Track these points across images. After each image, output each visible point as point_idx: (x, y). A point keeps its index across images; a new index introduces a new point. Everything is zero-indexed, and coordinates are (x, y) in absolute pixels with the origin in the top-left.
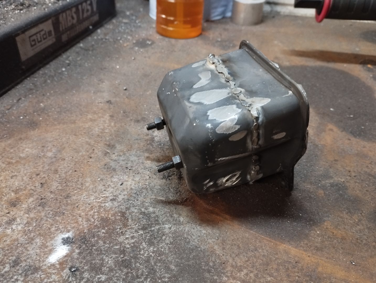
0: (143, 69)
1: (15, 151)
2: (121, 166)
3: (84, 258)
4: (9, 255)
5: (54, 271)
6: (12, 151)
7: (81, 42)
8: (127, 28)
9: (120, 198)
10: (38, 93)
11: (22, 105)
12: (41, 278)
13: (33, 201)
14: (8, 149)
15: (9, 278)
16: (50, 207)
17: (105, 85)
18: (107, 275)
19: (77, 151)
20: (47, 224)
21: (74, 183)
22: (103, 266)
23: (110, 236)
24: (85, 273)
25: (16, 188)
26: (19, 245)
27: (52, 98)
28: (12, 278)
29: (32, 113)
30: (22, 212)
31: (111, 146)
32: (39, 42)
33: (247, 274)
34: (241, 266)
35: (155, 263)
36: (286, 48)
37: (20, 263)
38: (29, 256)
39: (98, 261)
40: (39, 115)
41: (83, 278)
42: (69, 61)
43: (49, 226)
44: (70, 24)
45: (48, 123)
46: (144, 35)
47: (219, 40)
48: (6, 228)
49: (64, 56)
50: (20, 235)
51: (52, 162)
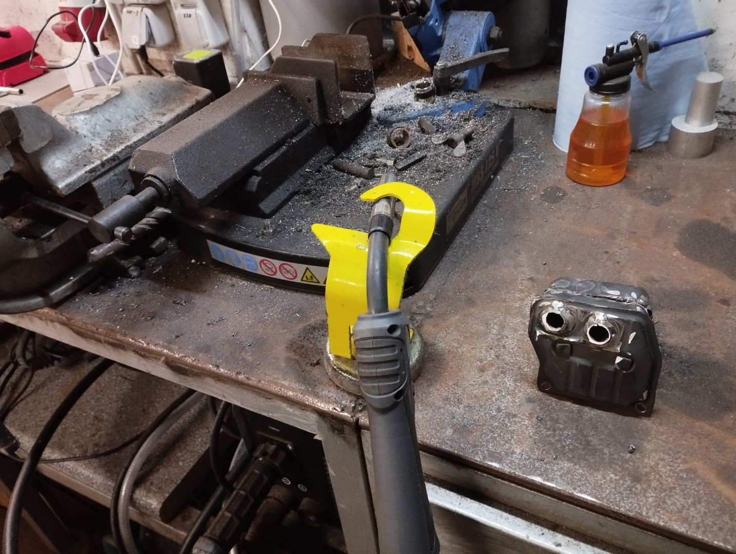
0: (559, 235)
1: (465, 326)
3: (544, 413)
4: (493, 404)
5: (526, 418)
6: (463, 326)
7: (484, 196)
10: (462, 266)
11: (453, 280)
12: (519, 421)
13: (495, 370)
14: (459, 324)
17: (523, 258)
25: (479, 358)
29: (465, 289)
30: (491, 377)
33: (667, 438)
34: (662, 432)
35: (597, 422)
37: (502, 411)
38: (507, 407)
40: (472, 291)
42: (479, 224)
44: (478, 183)
45: (482, 300)
47: (649, 187)
48: (483, 387)
50: (495, 393)
51: (498, 339)
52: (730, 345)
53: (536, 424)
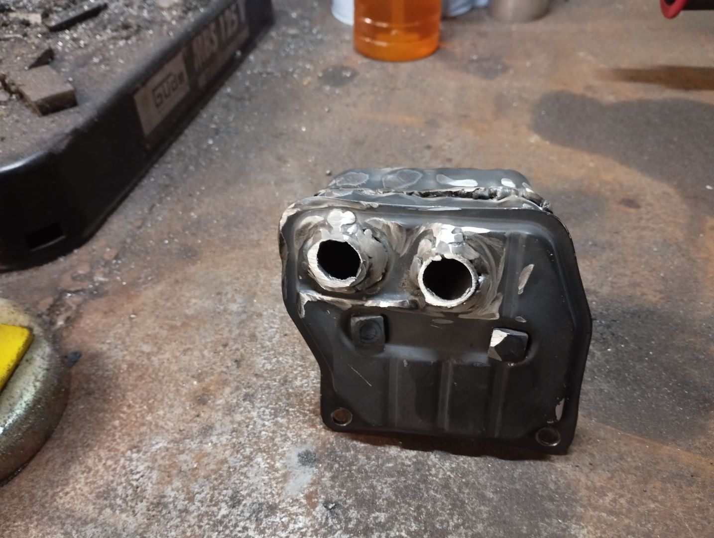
0: (349, 129)
1: (174, 304)
3: (342, 486)
4: (221, 487)
5: (300, 511)
6: (169, 304)
7: (226, 83)
8: (300, 47)
10: (179, 191)
11: (160, 219)
12: (282, 522)
13: (231, 393)
14: (162, 302)
15: (232, 526)
16: (262, 401)
18: (386, 512)
20: (267, 431)
21: (288, 357)
22: (376, 498)
24: (351, 511)
25: (197, 370)
26: (231, 470)
27: (207, 200)
28: (236, 526)
29: (181, 231)
30: (220, 414)
32: (167, 96)
35: (460, 488)
36: (602, 66)
37: (243, 500)
38: (254, 487)
39: (365, 490)
40: (194, 234)
41: (350, 520)
42: (216, 123)
43: (271, 435)
44: (208, 54)
45: (213, 249)
46: (333, 59)
47: (475, 57)
48: (201, 442)
49: (204, 115)
50: (228, 453)
51: (242, 322)
52: (665, 275)
53: (324, 521)
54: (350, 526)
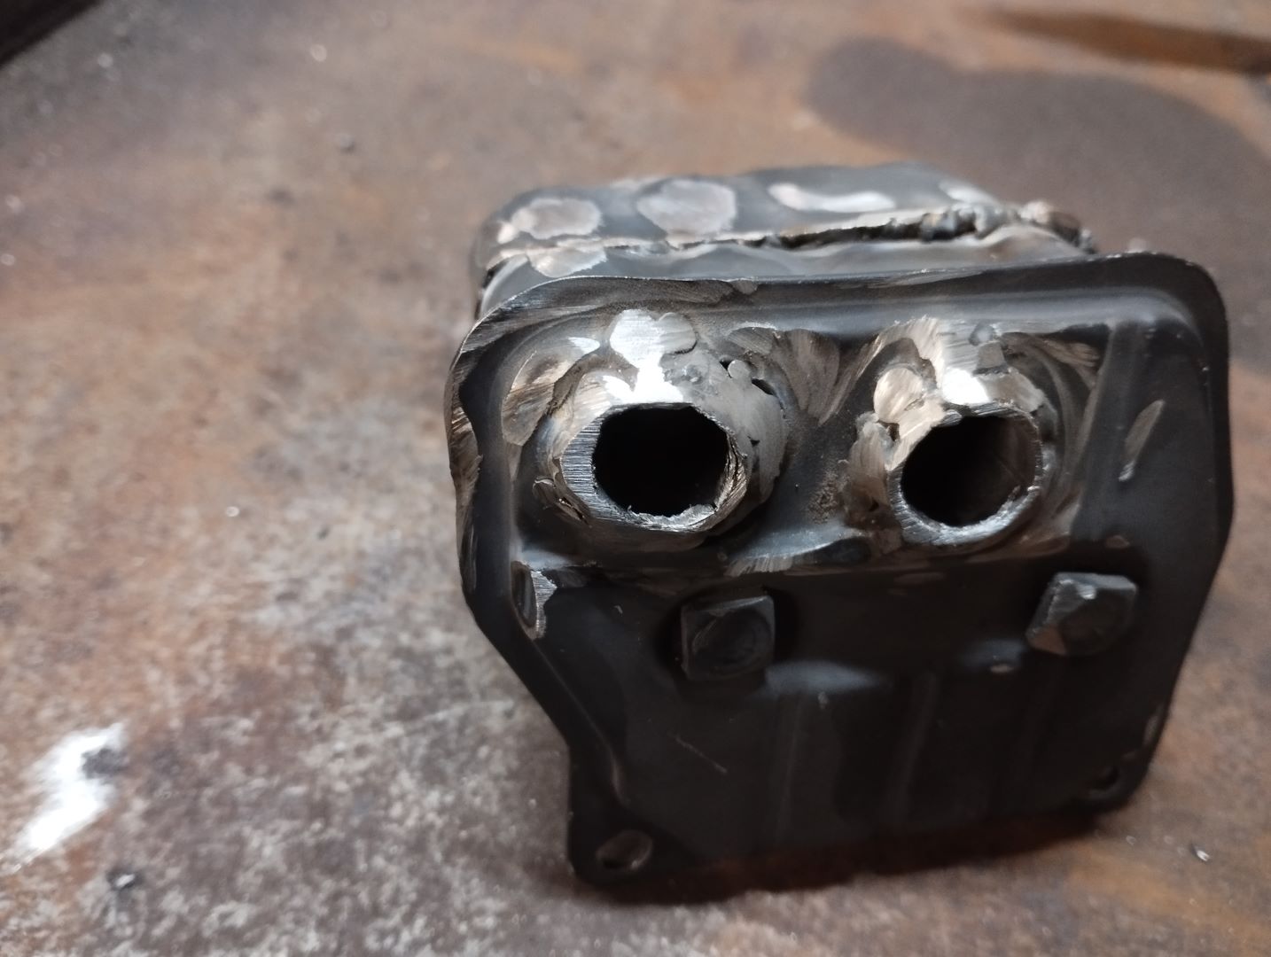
2: (322, 460)
3: (166, 834)
5: (47, 886)
9: (317, 589)
16: (35, 622)
19: (147, 394)
20: (24, 693)
23: (271, 746)
24: (171, 895)
27: (57, 177)
31: (283, 378)
35: (448, 853)
39: (220, 846)
42: (129, 28)
53: (96, 915)
54: (158, 931)
